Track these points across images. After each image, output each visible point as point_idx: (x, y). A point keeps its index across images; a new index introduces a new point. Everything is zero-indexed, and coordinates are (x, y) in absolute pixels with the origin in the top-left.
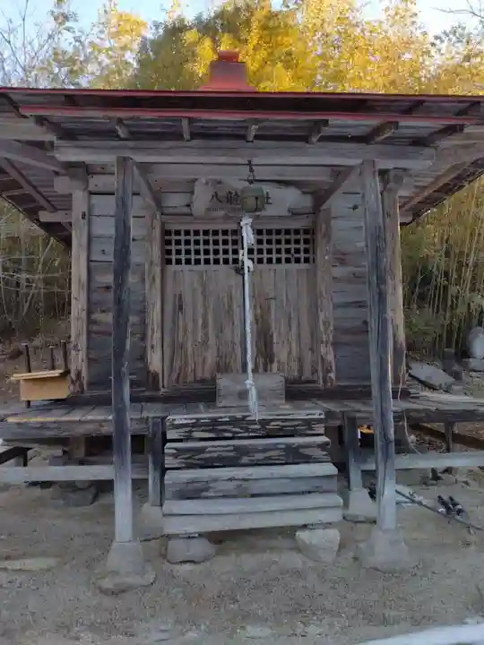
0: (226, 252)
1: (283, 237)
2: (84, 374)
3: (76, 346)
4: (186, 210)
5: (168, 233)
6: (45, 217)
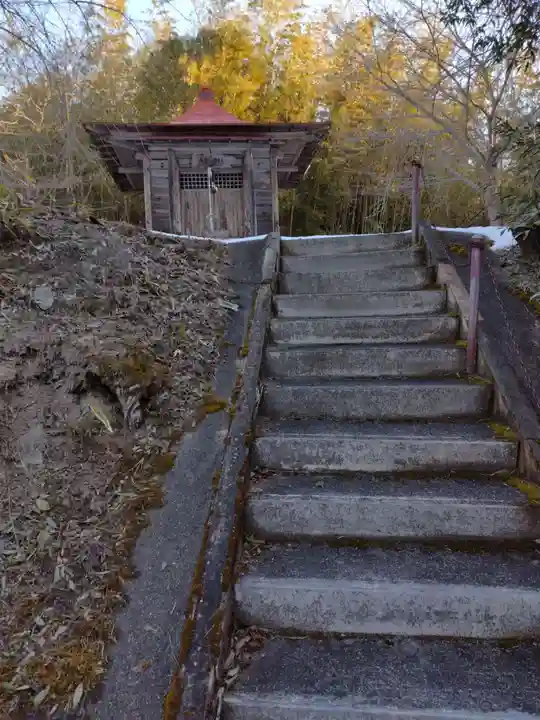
4: (189, 166)
5: (182, 175)
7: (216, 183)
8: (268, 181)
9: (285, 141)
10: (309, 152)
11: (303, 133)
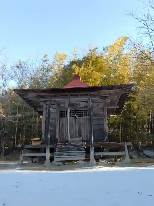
0: (72, 115)
1: (84, 111)
2: (44, 139)
3: (43, 134)
4: (64, 107)
5: (61, 111)
6: (38, 110)
7: (77, 114)
8: (102, 113)
9: (110, 94)
10: (123, 99)
11: (118, 90)
